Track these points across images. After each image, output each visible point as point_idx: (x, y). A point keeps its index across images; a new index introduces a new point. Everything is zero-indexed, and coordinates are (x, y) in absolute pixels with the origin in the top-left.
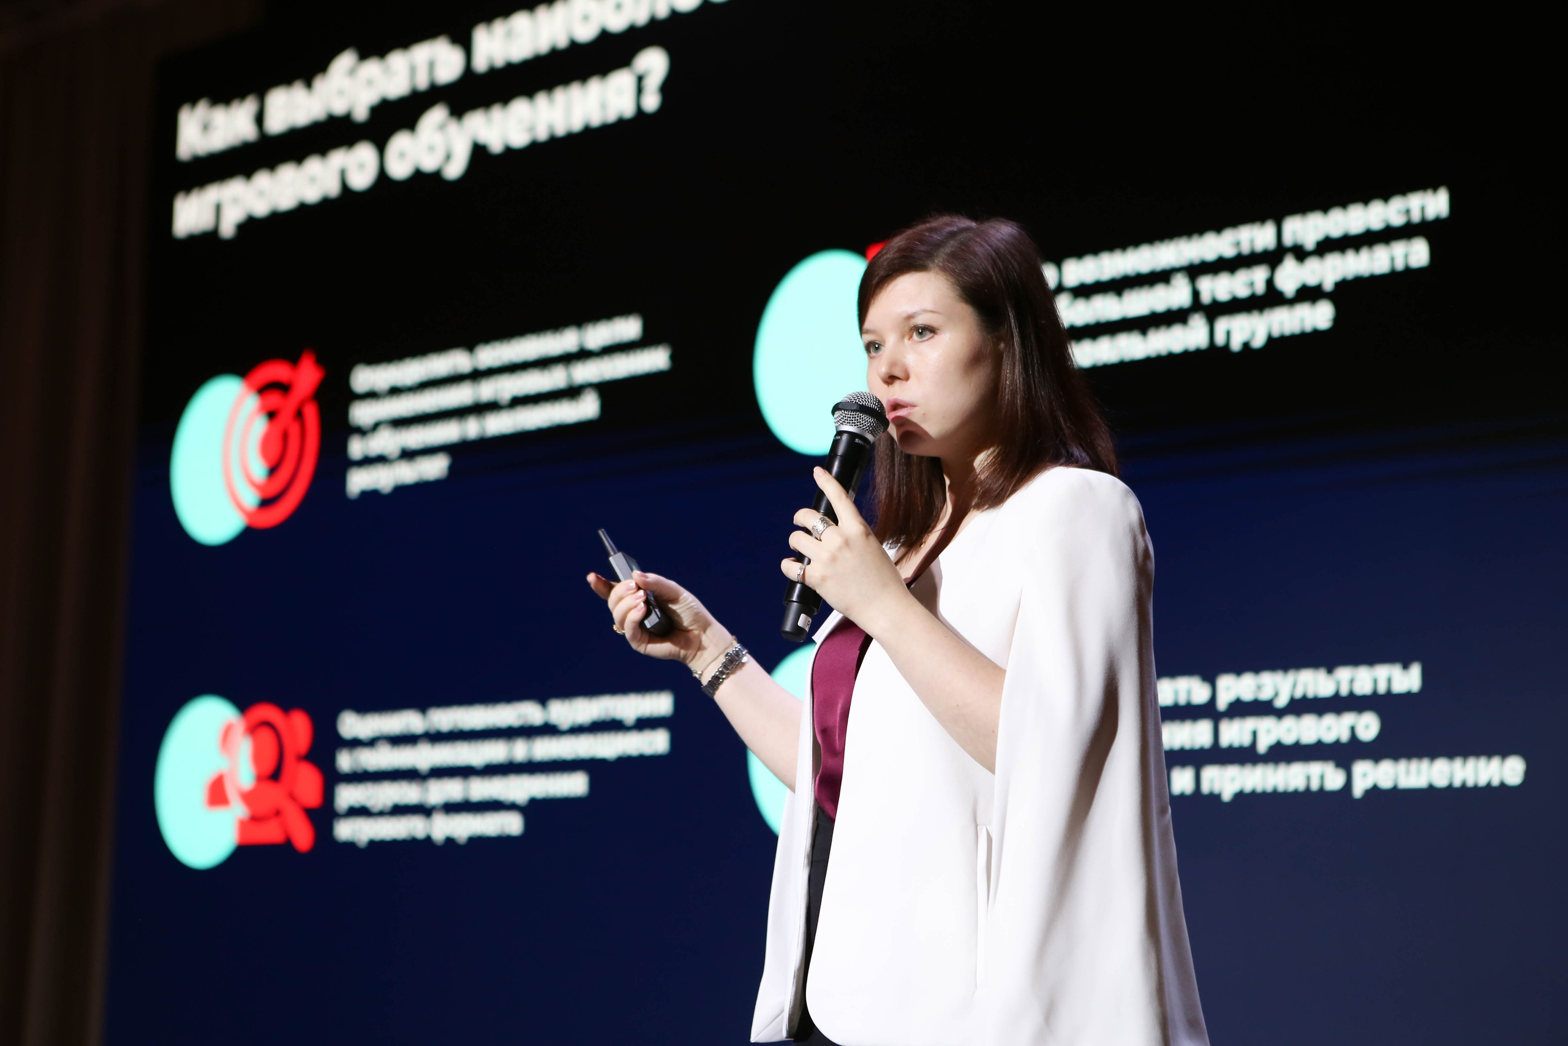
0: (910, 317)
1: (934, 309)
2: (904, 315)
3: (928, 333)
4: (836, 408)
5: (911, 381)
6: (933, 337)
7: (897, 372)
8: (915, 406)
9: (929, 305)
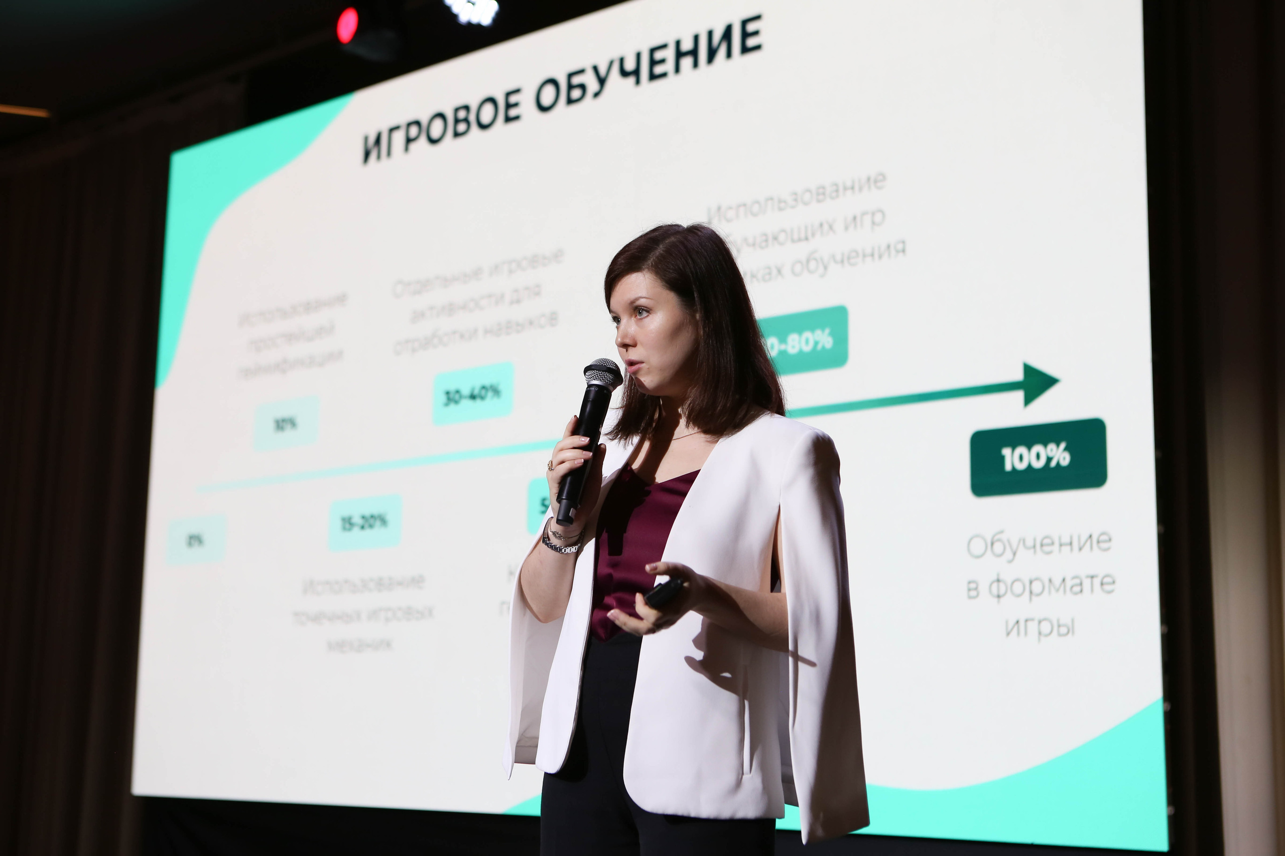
0: (632, 302)
1: (647, 297)
2: (629, 302)
3: (644, 312)
4: (587, 369)
5: (638, 346)
6: (647, 316)
7: (628, 341)
8: (643, 363)
9: (644, 294)
